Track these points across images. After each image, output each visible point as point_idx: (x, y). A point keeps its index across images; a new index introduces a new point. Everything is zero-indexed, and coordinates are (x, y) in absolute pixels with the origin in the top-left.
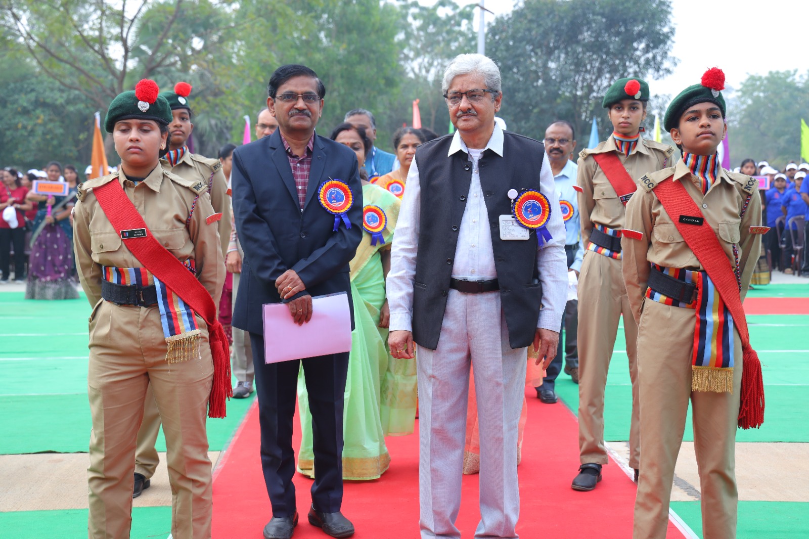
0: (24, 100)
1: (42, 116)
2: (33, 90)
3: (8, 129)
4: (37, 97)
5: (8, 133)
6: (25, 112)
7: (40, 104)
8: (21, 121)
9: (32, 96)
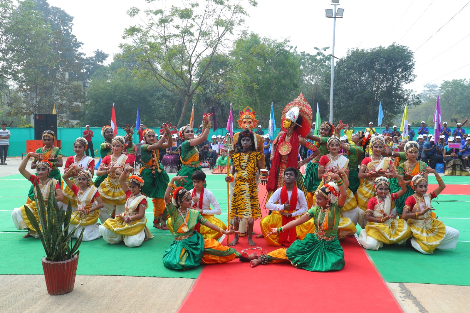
0: (159, 95)
1: (164, 100)
2: (162, 91)
3: (153, 105)
4: (163, 93)
5: (153, 107)
6: (159, 99)
7: (164, 96)
8: (157, 102)
9: (161, 93)
